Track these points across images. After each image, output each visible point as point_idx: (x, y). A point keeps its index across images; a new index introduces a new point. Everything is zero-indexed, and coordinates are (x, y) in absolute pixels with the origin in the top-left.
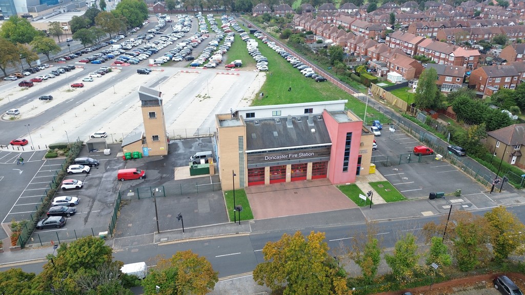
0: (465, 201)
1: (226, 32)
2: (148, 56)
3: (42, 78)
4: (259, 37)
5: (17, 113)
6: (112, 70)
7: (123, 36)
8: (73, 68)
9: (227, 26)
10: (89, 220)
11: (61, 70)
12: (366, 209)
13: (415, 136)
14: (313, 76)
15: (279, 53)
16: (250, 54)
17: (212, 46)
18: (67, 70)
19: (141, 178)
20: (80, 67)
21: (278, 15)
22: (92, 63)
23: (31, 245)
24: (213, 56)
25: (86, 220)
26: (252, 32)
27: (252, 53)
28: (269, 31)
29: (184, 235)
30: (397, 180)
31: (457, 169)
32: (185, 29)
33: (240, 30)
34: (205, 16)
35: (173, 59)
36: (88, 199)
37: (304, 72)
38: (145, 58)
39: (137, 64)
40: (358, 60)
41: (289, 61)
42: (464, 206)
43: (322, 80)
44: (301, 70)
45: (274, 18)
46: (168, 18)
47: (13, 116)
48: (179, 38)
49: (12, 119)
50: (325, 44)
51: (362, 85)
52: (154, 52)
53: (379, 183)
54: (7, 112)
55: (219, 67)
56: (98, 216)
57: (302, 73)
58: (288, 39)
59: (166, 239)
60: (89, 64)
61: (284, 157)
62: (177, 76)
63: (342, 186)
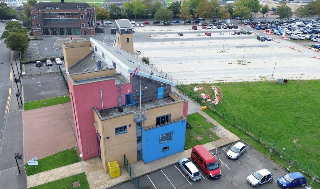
6: (252, 34)
20: (242, 28)
22: (255, 28)
39: (278, 35)
49: (149, 37)
62: (276, 48)
63: (76, 151)
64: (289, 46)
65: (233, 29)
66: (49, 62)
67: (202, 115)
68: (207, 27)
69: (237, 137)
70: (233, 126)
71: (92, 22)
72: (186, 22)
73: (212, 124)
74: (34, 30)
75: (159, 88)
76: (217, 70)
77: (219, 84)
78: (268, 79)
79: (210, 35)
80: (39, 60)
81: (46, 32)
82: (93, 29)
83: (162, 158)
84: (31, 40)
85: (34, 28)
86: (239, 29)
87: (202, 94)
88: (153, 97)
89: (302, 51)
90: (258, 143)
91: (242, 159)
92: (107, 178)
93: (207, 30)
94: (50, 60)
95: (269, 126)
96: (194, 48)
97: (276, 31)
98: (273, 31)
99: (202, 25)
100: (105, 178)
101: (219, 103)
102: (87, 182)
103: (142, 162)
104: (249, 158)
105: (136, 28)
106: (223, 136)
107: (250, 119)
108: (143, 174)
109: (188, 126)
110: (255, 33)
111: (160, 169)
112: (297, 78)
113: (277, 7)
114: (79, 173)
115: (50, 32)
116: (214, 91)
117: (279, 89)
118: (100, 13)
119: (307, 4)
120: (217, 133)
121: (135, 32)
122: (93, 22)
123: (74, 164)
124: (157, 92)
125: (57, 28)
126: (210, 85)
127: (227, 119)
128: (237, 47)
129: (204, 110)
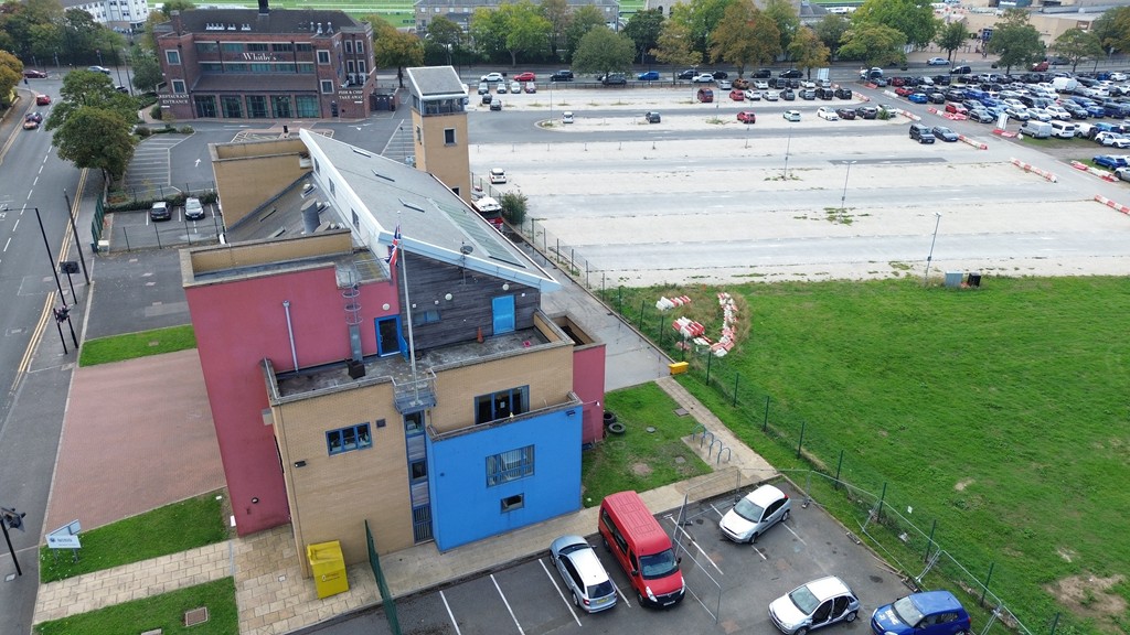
20: (866, 97)
22: (909, 98)
49: (546, 125)
60: (902, 100)
62: (967, 166)
63: (219, 505)
64: (1013, 160)
65: (837, 102)
66: (193, 206)
67: (668, 391)
68: (746, 93)
69: (771, 467)
70: (765, 429)
71: (361, 74)
72: (680, 77)
73: (695, 422)
74: (168, 99)
75: (495, 300)
76: (749, 241)
77: (745, 289)
78: (918, 272)
79: (753, 122)
80: (163, 201)
81: (205, 108)
82: (360, 98)
83: (499, 534)
84: (154, 132)
85: (165, 93)
86: (855, 102)
87: (679, 321)
88: (477, 328)
89: (1054, 178)
90: (836, 489)
91: (769, 542)
92: (304, 596)
93: (746, 104)
94: (197, 201)
95: (885, 433)
96: (689, 164)
97: (978, 108)
98: (970, 108)
99: (733, 86)
100: (296, 598)
101: (733, 350)
102: (236, 608)
103: (433, 545)
104: (795, 540)
105: (509, 94)
106: (724, 463)
107: (824, 406)
108: (424, 585)
109: (611, 427)
110: (906, 114)
111: (487, 572)
112: (1017, 269)
113: (996, 28)
114: (212, 578)
115: (219, 108)
116: (721, 310)
117: (947, 308)
118: (391, 44)
119: (1099, 16)
120: (705, 454)
121: (503, 109)
122: (363, 75)
123: (202, 548)
124: (490, 312)
125: (243, 96)
126: (717, 289)
127: (746, 404)
128: (835, 162)
129: (676, 375)
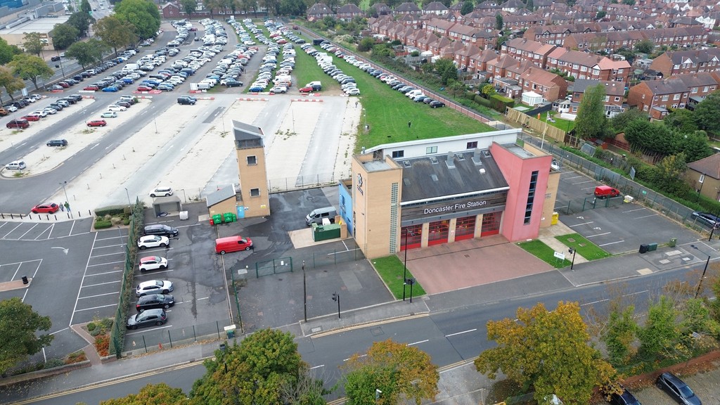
0: (683, 253)
1: (279, 43)
2: (183, 79)
3: (39, 115)
4: (329, 50)
5: (22, 166)
6: (139, 100)
7: (133, 52)
8: (80, 99)
9: (278, 35)
10: (199, 311)
11: (64, 103)
12: (566, 270)
13: (588, 174)
14: (425, 100)
15: (366, 71)
16: (326, 73)
17: (269, 62)
18: (72, 102)
19: (248, 249)
20: (89, 97)
21: (343, 20)
22: (104, 91)
23: (128, 352)
24: (277, 77)
25: (194, 311)
26: (317, 43)
27: (329, 71)
28: (339, 42)
29: (342, 322)
30: (589, 232)
31: (656, 213)
32: (220, 40)
33: (299, 40)
34: (242, 22)
35: (222, 82)
36: (184, 283)
37: (412, 96)
38: (180, 82)
39: (171, 90)
40: (475, 77)
41: (385, 82)
42: (685, 259)
43: (439, 106)
44: (404, 92)
45: (339, 23)
46: (189, 25)
47: (18, 171)
48: (217, 53)
49: (17, 175)
50: (422, 57)
51: (494, 111)
52: (190, 73)
53: (568, 236)
54: (7, 165)
55: (290, 92)
56: (209, 304)
57: (407, 96)
58: (371, 52)
59: (319, 329)
60: (100, 93)
61: (449, 208)
62: (236, 106)
64: (239, 99)
